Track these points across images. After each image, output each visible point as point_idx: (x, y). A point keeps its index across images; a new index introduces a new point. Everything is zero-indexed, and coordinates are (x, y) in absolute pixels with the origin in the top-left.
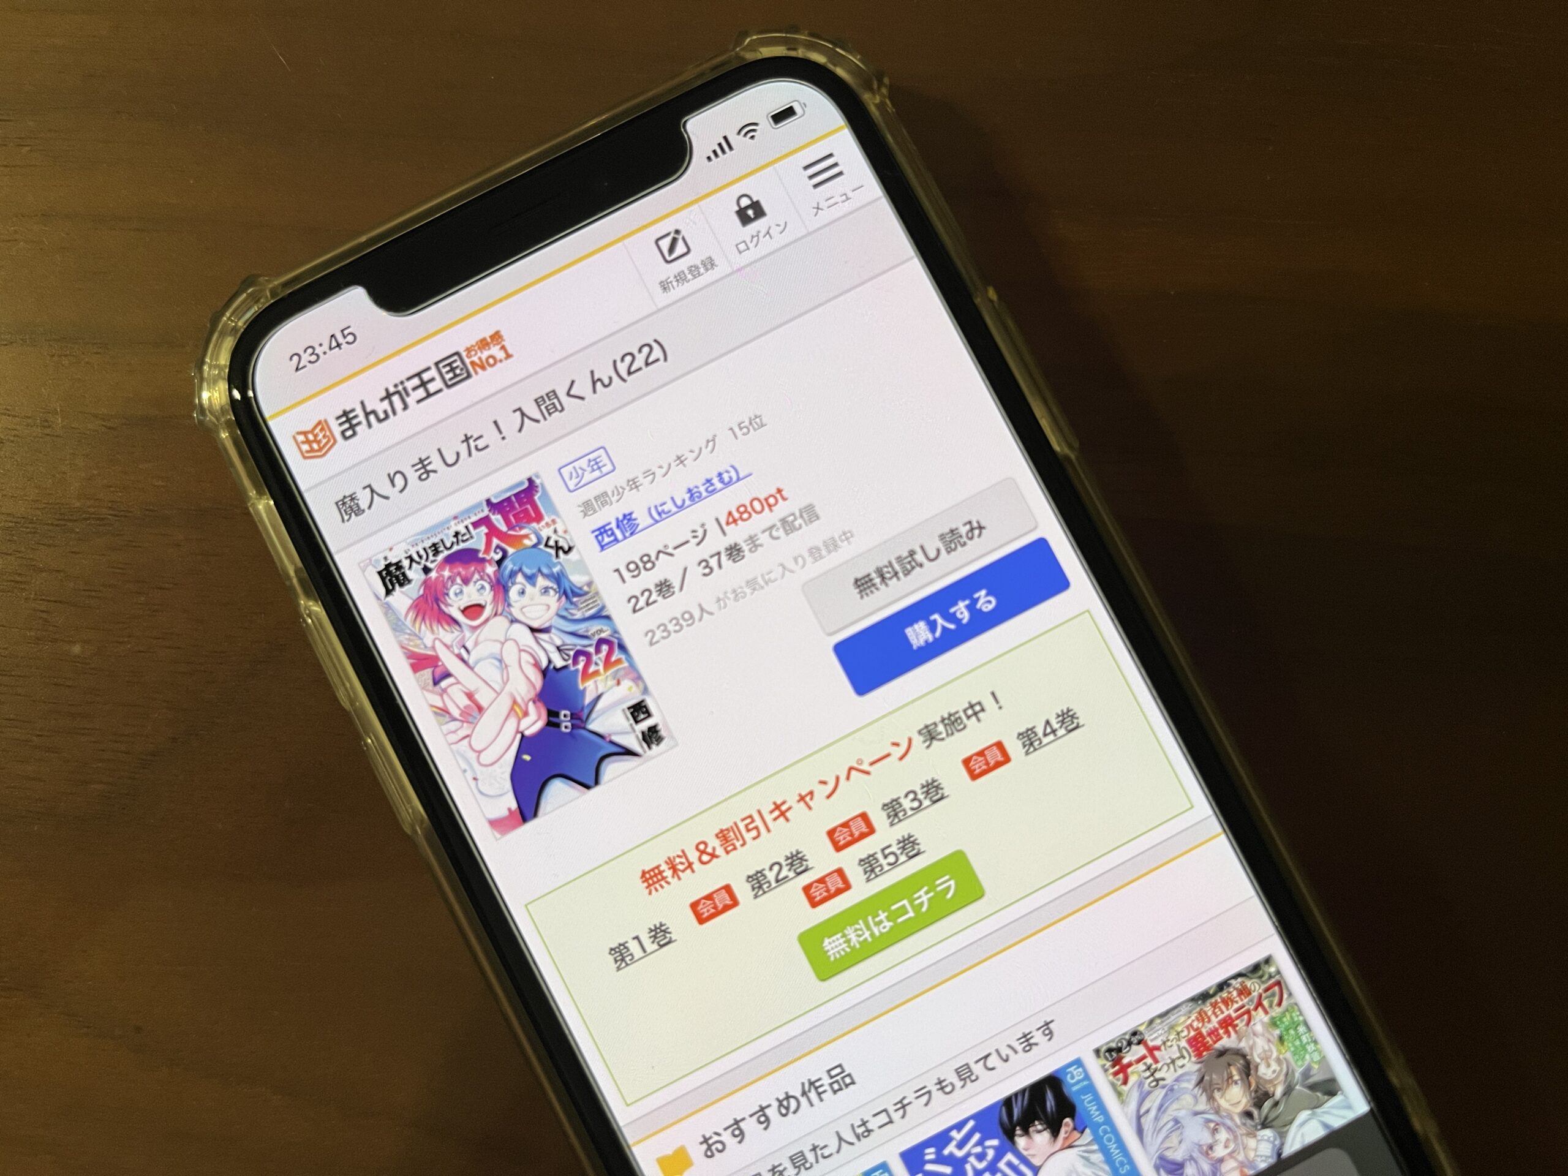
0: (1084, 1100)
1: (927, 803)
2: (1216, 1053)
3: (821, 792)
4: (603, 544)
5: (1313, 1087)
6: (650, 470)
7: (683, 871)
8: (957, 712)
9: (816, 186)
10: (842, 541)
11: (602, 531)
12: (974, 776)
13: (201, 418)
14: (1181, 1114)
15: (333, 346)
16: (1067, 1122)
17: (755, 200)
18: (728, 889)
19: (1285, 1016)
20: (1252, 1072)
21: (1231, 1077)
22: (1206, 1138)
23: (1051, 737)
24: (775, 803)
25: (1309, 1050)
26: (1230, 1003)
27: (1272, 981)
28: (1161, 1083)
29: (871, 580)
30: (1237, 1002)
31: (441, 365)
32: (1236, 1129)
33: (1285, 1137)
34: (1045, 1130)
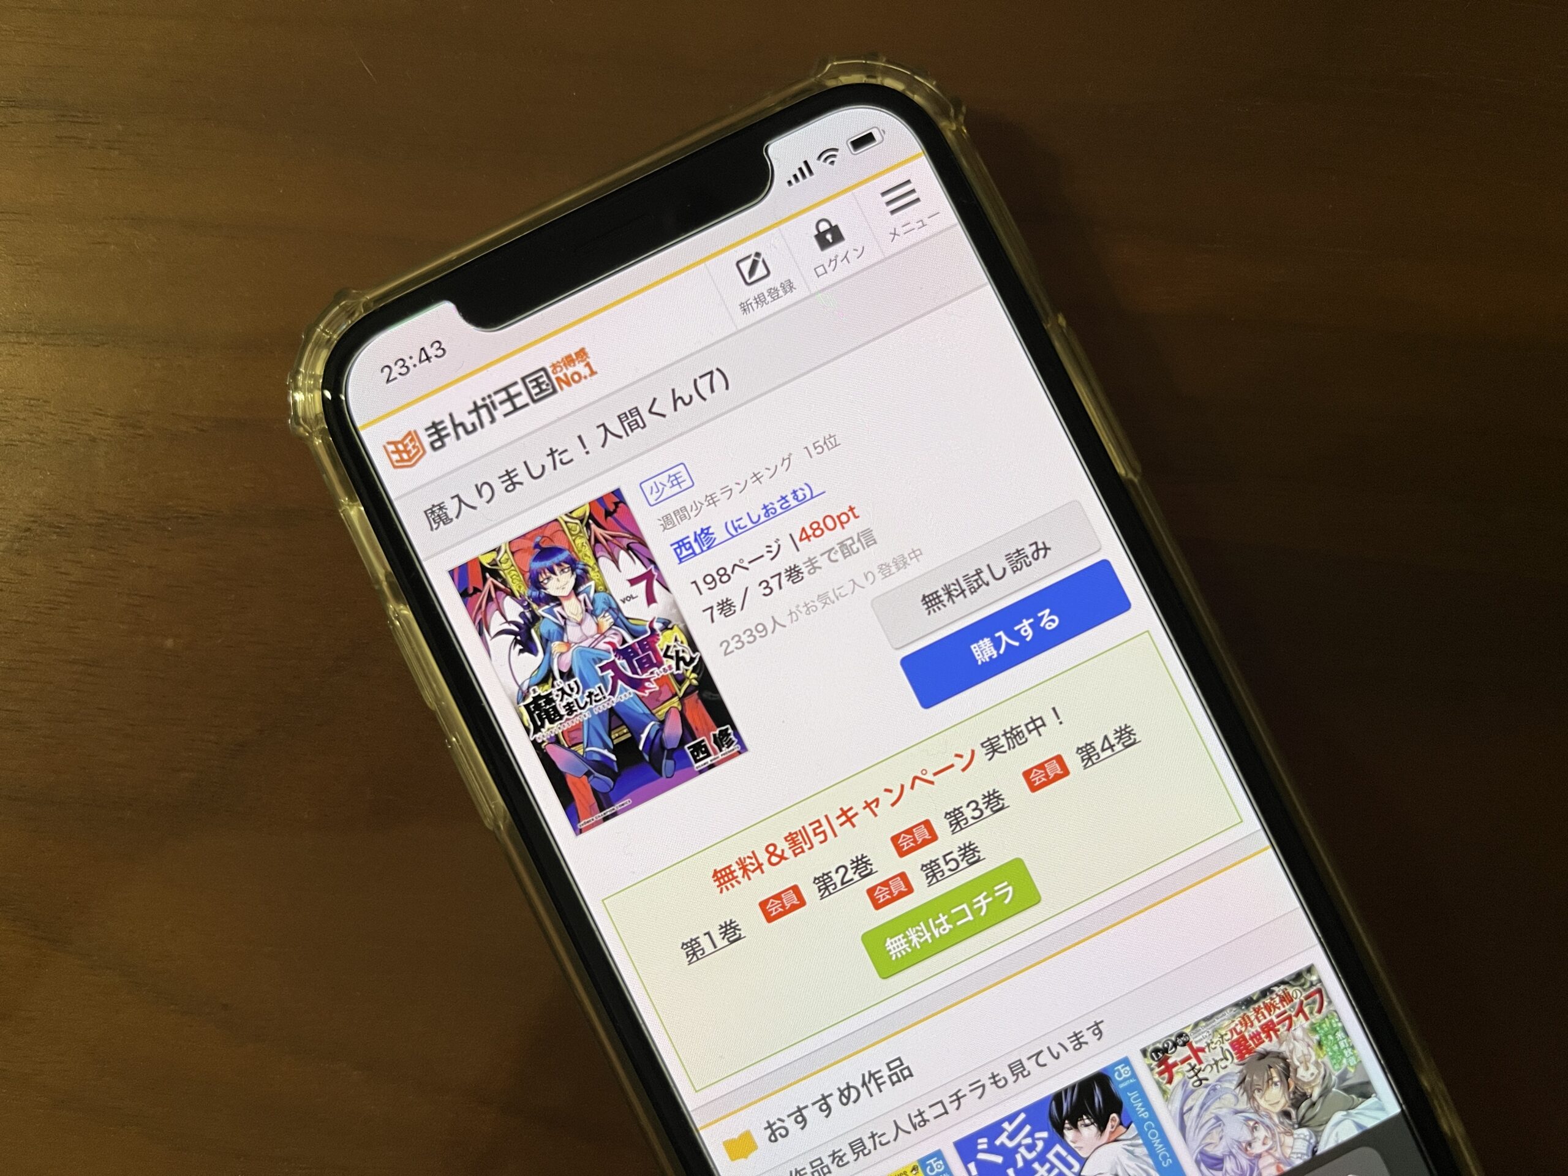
0: (1130, 1097)
1: (987, 812)
2: (1258, 1056)
3: (887, 799)
4: (681, 557)
5: (1348, 1090)
6: (727, 486)
7: (753, 871)
8: (1019, 726)
9: (893, 212)
10: (911, 559)
11: (680, 544)
12: (1034, 788)
13: (295, 426)
14: (1222, 1112)
15: (422, 359)
16: (1114, 1117)
17: (833, 225)
18: (795, 889)
19: (1325, 1022)
20: (1291, 1074)
21: (1272, 1078)
22: (1246, 1136)
23: (1109, 752)
24: (842, 809)
25: (1346, 1055)
26: (1272, 1009)
27: (1314, 988)
28: (1204, 1082)
29: (938, 597)
30: (1279, 1008)
31: (527, 380)
32: (1274, 1128)
33: (1321, 1136)
34: (1092, 1124)
